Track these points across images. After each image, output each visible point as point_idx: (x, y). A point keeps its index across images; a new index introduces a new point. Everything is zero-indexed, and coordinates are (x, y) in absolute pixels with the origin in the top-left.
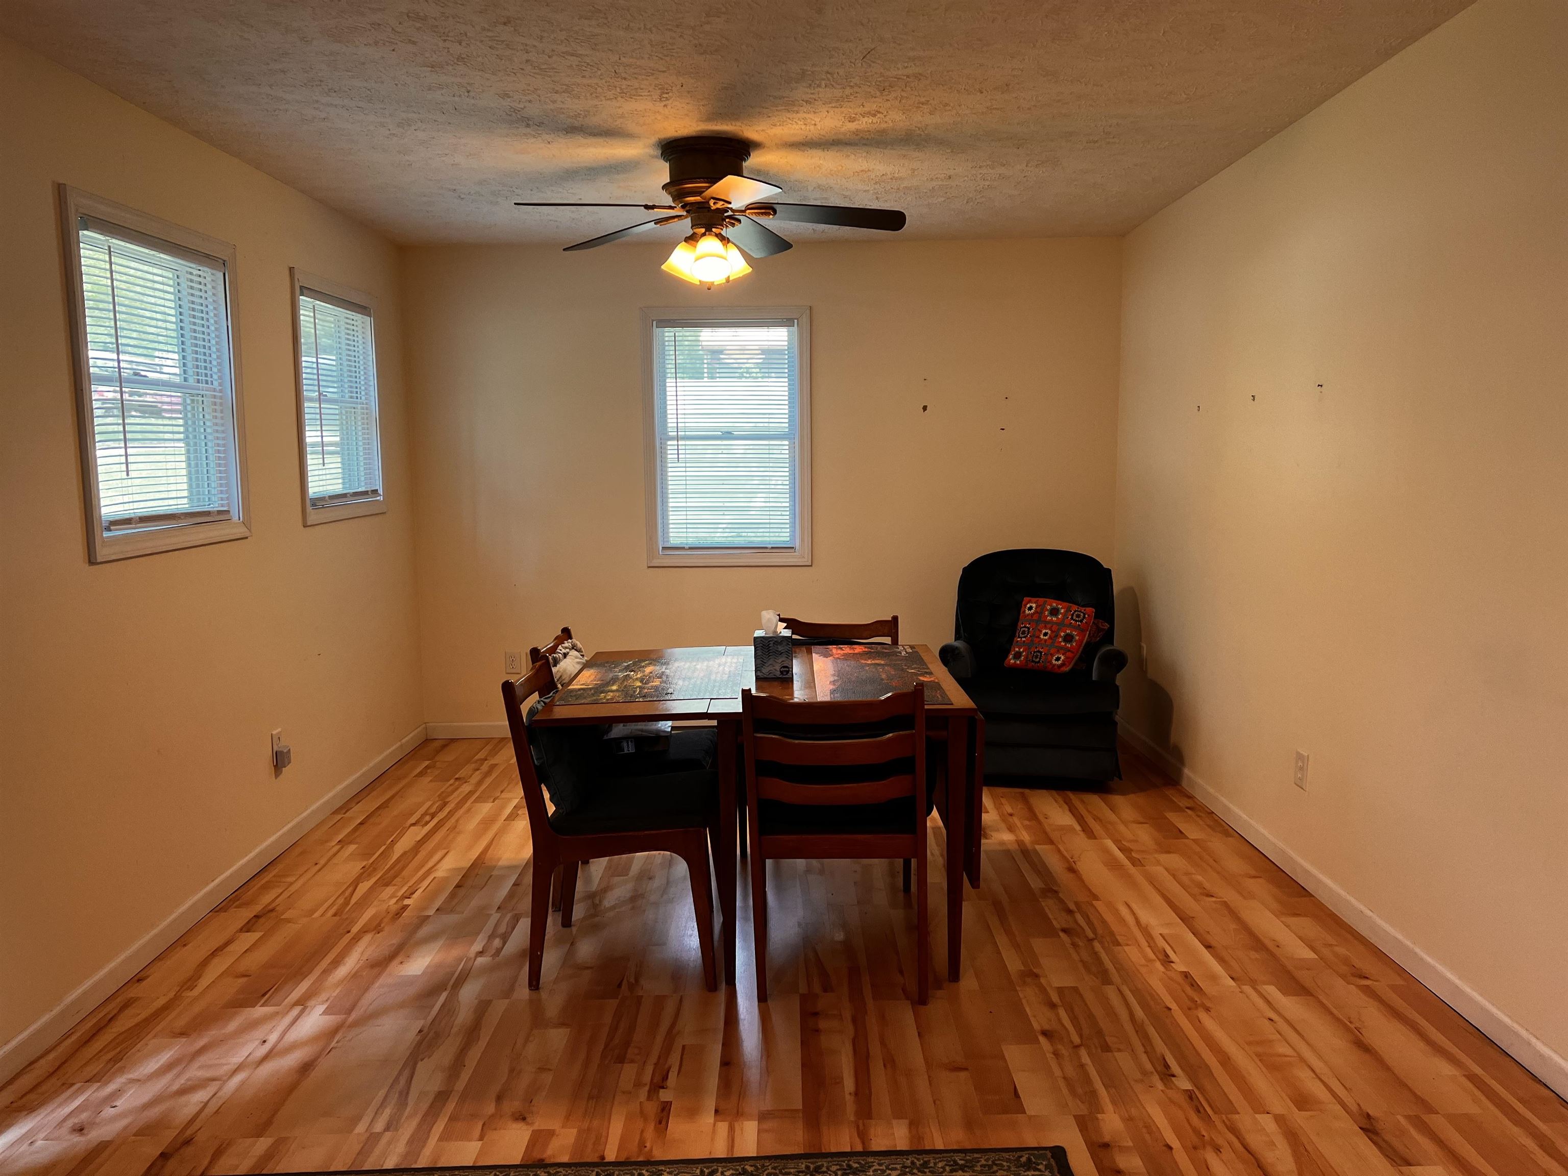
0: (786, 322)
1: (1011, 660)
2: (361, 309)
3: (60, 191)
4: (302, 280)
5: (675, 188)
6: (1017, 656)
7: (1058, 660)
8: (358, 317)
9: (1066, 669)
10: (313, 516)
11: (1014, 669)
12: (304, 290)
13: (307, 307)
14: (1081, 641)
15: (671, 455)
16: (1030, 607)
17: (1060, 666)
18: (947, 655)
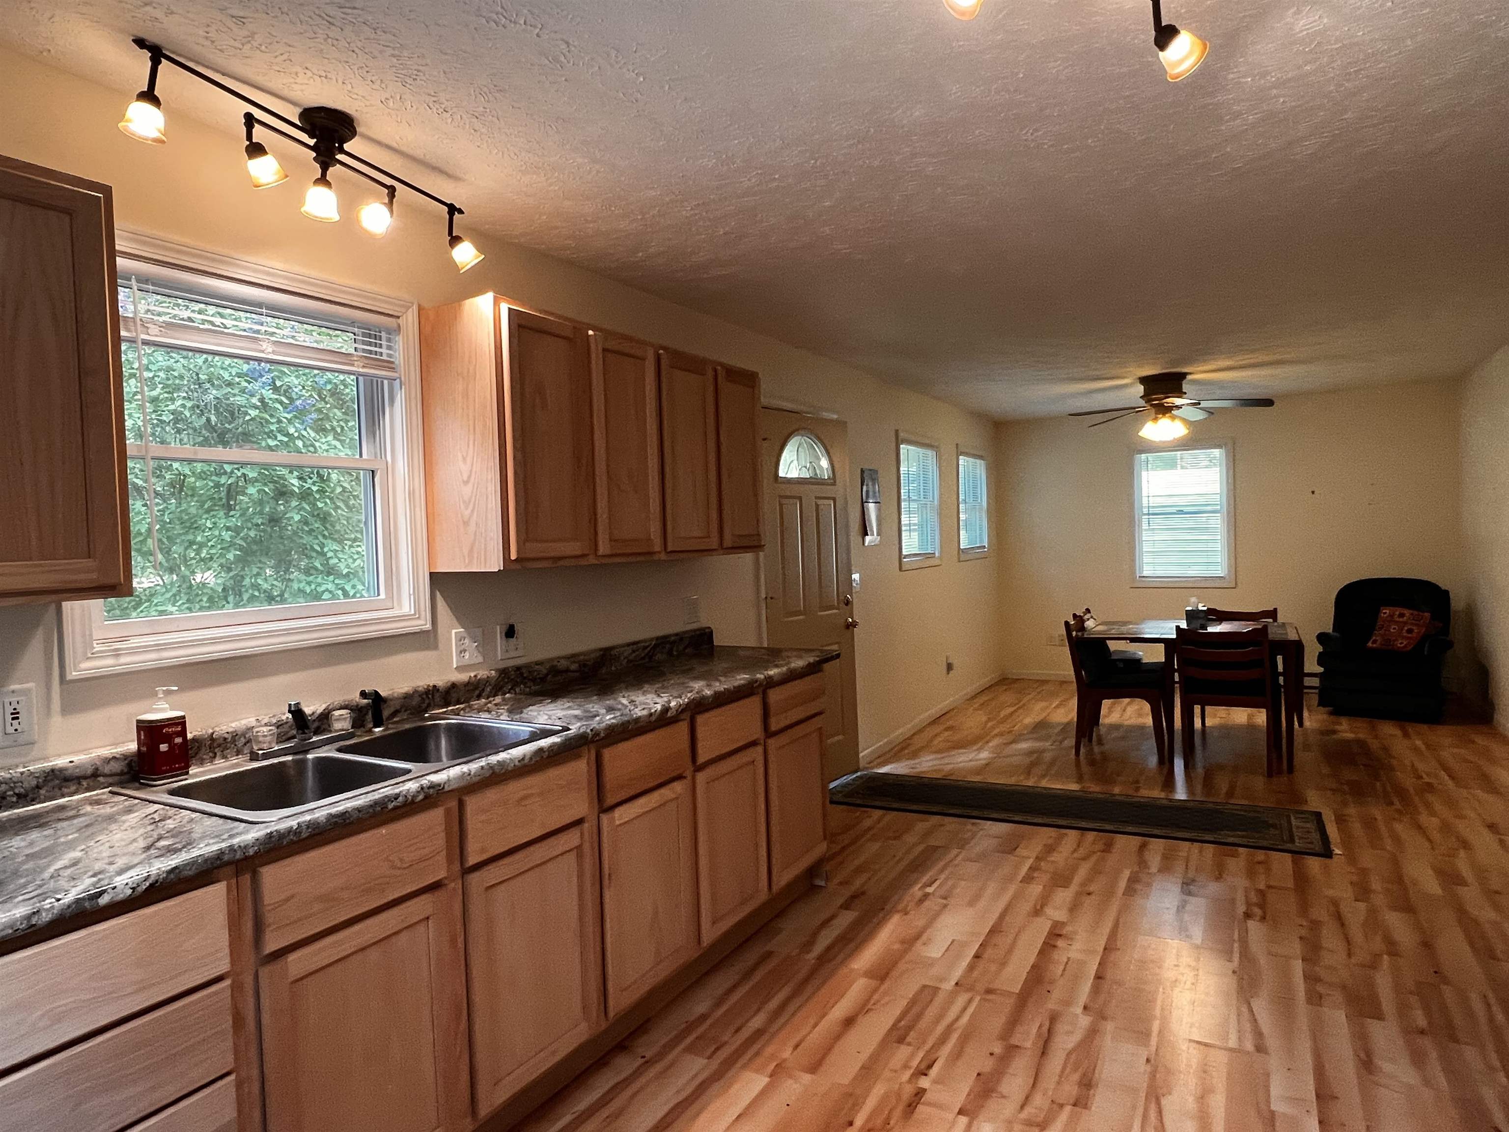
0: (1219, 446)
1: (1370, 644)
2: (981, 457)
3: (897, 431)
4: (962, 449)
5: (1146, 396)
6: (1375, 642)
7: (1401, 644)
8: (978, 461)
9: (1409, 648)
10: (963, 557)
11: (1372, 649)
12: (962, 453)
13: (962, 460)
14: (1418, 633)
15: (1145, 526)
16: (1386, 612)
17: (1404, 647)
18: (1322, 638)
